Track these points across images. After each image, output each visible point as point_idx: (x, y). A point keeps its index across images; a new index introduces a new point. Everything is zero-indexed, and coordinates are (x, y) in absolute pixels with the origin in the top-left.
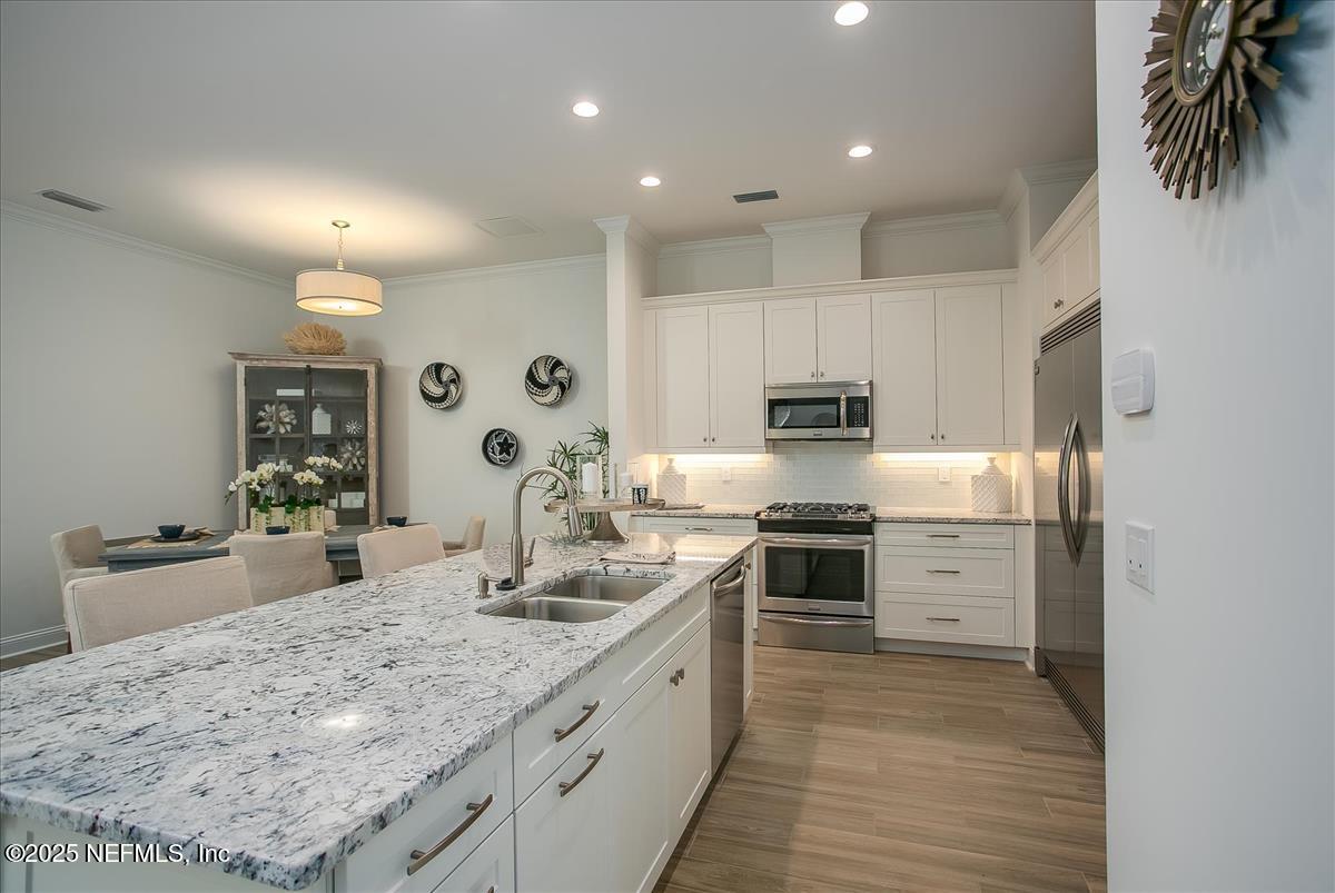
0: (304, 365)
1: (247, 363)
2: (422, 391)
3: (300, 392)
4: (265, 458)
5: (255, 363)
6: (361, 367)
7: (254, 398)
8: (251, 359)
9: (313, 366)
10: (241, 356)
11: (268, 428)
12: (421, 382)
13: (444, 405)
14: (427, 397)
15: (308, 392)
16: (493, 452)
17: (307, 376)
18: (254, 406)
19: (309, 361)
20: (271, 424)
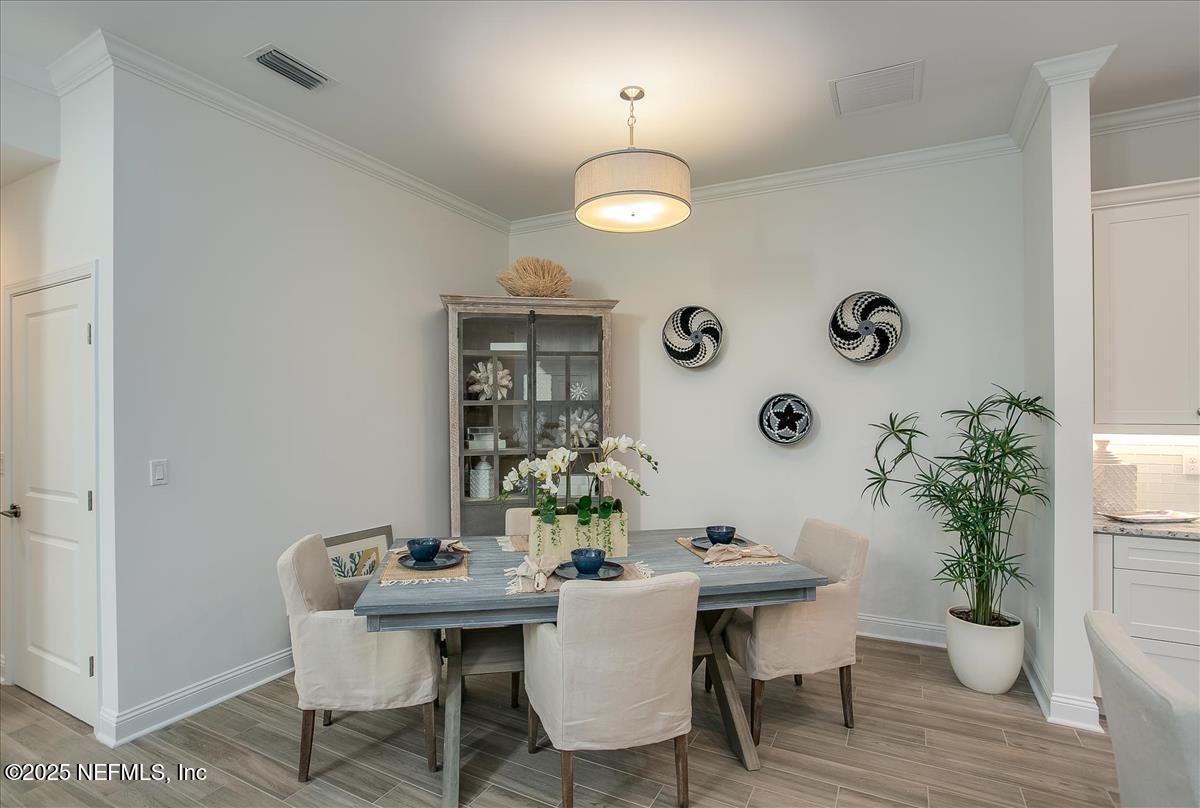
0: (526, 311)
1: (461, 309)
2: (667, 347)
3: (520, 346)
4: (477, 431)
5: (470, 309)
6: (594, 314)
7: (468, 353)
8: (466, 304)
9: (538, 311)
10: (456, 299)
11: (482, 392)
12: (664, 334)
13: (694, 363)
14: (673, 353)
15: (532, 347)
16: (769, 426)
17: (532, 325)
18: (469, 364)
19: (533, 305)
20: (485, 387)
